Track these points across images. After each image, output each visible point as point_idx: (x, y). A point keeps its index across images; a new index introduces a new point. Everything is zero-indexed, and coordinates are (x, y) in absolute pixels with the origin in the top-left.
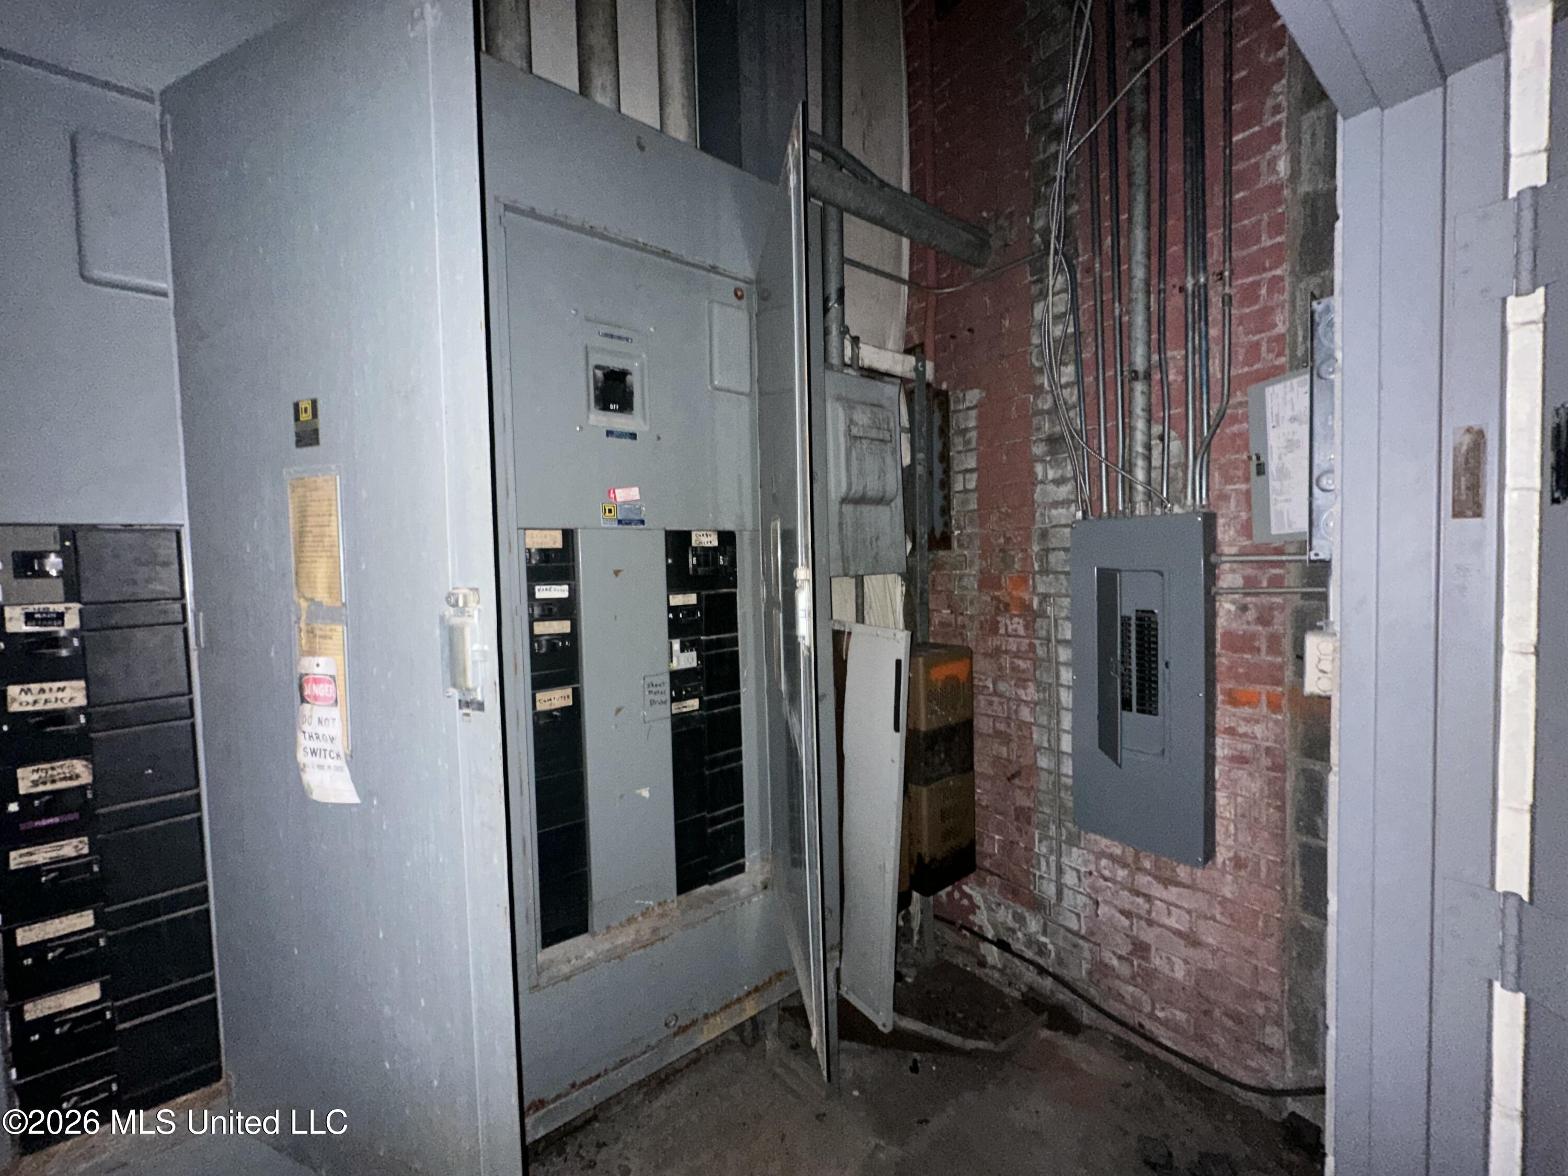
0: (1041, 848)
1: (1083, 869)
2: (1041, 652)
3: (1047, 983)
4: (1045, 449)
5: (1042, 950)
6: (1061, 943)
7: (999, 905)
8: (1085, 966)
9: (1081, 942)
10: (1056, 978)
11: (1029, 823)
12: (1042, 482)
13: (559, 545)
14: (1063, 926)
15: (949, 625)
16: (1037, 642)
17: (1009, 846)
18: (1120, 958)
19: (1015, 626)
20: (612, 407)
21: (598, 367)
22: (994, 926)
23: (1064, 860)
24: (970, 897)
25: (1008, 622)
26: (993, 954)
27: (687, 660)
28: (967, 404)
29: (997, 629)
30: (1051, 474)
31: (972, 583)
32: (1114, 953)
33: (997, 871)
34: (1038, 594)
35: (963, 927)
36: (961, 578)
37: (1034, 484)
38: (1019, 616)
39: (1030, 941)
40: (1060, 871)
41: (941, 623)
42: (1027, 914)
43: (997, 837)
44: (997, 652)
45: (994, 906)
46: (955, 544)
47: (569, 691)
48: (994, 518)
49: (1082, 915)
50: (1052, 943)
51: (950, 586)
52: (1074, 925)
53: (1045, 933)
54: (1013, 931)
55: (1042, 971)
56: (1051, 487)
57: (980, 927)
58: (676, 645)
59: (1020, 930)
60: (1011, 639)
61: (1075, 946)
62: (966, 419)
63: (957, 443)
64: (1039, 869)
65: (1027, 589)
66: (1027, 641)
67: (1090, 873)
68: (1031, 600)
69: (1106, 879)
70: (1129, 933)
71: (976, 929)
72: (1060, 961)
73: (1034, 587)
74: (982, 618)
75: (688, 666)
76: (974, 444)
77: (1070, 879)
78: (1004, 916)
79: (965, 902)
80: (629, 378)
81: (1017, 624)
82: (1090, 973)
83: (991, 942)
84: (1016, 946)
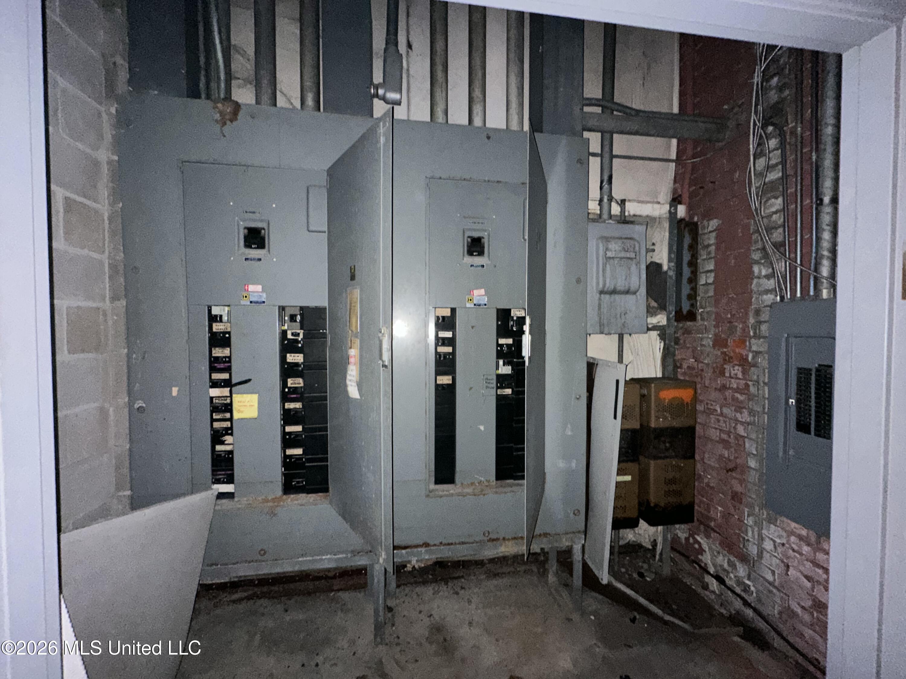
0: (750, 521)
1: (778, 541)
2: (752, 389)
3: (749, 613)
4: (761, 255)
5: (746, 589)
6: (761, 588)
7: (719, 553)
8: (777, 609)
9: (775, 591)
10: (755, 610)
11: (741, 503)
12: (759, 278)
13: (449, 314)
14: (762, 577)
15: (694, 369)
16: (750, 383)
17: (727, 516)
18: (803, 607)
19: (736, 371)
20: (474, 254)
21: (469, 237)
22: (715, 565)
23: (764, 532)
24: (699, 544)
25: (732, 369)
26: (714, 584)
27: (506, 370)
28: (710, 229)
29: (724, 373)
30: (764, 272)
31: (708, 342)
32: (799, 604)
33: (718, 530)
34: (753, 352)
35: (694, 562)
36: (702, 339)
37: (752, 279)
38: (739, 365)
39: (739, 582)
40: (761, 539)
41: (688, 367)
42: (737, 564)
43: (720, 508)
44: (724, 388)
45: (716, 554)
46: (699, 317)
47: (450, 377)
48: (724, 301)
49: (776, 572)
50: (754, 586)
51: (694, 344)
52: (770, 578)
53: (749, 579)
54: (728, 572)
55: (746, 603)
56: (764, 281)
57: (706, 564)
58: (501, 362)
59: (732, 572)
60: (733, 380)
61: (770, 592)
62: (709, 239)
63: (703, 255)
64: (747, 535)
65: (744, 348)
66: (744, 382)
67: (783, 545)
68: (747, 356)
69: (794, 550)
70: (811, 592)
71: (703, 565)
72: (759, 600)
73: (750, 347)
74: (715, 365)
75: (506, 373)
76: (713, 255)
77: (768, 545)
78: (722, 560)
79: (697, 546)
80: (482, 240)
81: (738, 371)
82: (780, 613)
83: (712, 576)
84: (728, 582)
